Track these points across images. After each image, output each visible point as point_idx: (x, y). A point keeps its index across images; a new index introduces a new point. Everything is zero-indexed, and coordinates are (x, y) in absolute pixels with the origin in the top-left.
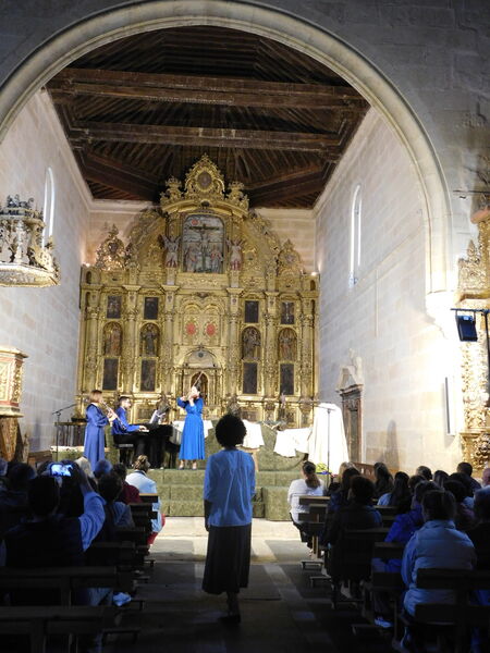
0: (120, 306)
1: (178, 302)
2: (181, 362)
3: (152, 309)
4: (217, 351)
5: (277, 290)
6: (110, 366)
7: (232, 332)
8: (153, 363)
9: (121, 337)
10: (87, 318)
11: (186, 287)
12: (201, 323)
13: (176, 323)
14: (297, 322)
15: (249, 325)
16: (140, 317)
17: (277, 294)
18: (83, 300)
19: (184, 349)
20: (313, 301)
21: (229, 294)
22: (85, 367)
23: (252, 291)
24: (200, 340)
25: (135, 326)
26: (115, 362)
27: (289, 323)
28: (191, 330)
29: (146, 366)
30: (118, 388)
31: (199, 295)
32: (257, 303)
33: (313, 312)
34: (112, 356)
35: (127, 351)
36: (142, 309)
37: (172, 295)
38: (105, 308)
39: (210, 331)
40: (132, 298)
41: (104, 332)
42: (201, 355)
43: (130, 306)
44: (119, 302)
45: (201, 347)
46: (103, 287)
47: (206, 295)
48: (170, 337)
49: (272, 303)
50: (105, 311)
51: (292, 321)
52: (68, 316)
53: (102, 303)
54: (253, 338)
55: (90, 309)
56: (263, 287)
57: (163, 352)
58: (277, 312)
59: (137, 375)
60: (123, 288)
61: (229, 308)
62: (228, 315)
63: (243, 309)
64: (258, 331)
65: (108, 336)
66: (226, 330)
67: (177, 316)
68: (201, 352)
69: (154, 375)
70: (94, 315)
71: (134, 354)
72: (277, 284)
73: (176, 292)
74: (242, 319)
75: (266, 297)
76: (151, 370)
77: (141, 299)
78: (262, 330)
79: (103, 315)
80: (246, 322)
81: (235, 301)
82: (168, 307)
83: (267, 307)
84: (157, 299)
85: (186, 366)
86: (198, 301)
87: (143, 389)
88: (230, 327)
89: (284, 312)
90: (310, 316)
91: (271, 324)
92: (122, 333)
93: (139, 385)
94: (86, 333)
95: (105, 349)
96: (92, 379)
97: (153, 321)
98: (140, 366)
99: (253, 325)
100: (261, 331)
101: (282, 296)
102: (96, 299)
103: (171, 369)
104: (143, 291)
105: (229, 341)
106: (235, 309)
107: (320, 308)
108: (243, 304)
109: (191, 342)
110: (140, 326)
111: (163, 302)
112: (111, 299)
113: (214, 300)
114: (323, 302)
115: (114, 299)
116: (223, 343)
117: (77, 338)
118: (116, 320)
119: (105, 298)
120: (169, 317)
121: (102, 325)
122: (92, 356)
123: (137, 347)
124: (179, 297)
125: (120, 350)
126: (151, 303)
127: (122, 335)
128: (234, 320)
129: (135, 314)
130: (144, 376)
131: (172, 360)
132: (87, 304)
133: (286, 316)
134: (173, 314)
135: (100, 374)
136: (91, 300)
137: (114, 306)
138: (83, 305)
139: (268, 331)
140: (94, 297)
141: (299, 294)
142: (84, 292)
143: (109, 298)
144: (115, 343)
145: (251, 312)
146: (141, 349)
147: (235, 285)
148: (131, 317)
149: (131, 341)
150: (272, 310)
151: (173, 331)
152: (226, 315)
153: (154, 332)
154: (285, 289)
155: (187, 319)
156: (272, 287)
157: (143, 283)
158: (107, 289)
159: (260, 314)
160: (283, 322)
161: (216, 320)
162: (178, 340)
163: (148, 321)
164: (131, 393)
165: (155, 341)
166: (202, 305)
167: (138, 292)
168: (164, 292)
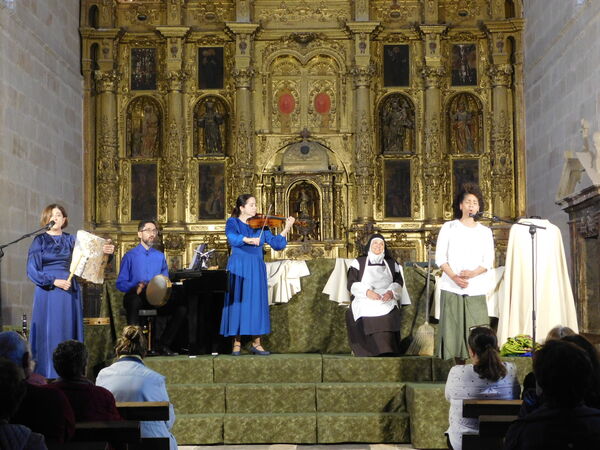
0: (154, 65)
1: (259, 55)
2: (270, 164)
3: (213, 69)
4: (336, 142)
5: (441, 22)
6: (142, 177)
7: (359, 106)
8: (220, 168)
9: (159, 123)
10: (95, 91)
11: (271, 25)
12: (304, 91)
13: (258, 95)
14: (483, 80)
15: (391, 90)
16: (192, 84)
17: (441, 29)
18: (87, 58)
19: (274, 141)
20: (511, 40)
21: (351, 34)
22: (97, 180)
23: (395, 27)
24: (303, 122)
25: (184, 101)
26: (152, 168)
27: (467, 83)
28: (286, 106)
29: (207, 175)
30: (160, 217)
31: (296, 38)
32: (405, 50)
33: (512, 60)
34: (146, 158)
35: (172, 149)
36: (195, 69)
37: (247, 42)
38: (127, 71)
39: (322, 105)
40: (174, 51)
41: (129, 116)
42: (305, 150)
43: (173, 65)
44: (153, 60)
45: (305, 135)
46: (122, 33)
47: (311, 38)
48: (246, 119)
49: (433, 46)
50: (127, 76)
51: (472, 80)
52: (55, 87)
53: (122, 63)
54: (401, 115)
55: (99, 73)
56: (414, 18)
57: (237, 148)
58: (444, 64)
59: (191, 192)
60: (158, 32)
61: (354, 61)
62: (352, 73)
63: (380, 62)
64: (410, 102)
65: (137, 123)
66: (349, 103)
67: (258, 80)
68: (304, 144)
69: (222, 189)
70: (108, 86)
71: (184, 155)
72: (441, 11)
73: (255, 35)
74: (380, 80)
75: (421, 36)
76: (217, 180)
77: (192, 51)
78: (417, 99)
79: (125, 85)
80: (387, 84)
81: (363, 46)
82: (241, 62)
83: (424, 54)
84: (220, 51)
85: (279, 171)
86: (295, 51)
87: (204, 215)
88: (356, 97)
89: (458, 64)
90: (505, 67)
91: (432, 86)
92: (160, 117)
93: (196, 210)
94: (96, 119)
95: (133, 146)
96: (111, 202)
97: (216, 92)
98: (196, 175)
99: (400, 90)
100: (415, 100)
101: (453, 33)
102: (110, 55)
103: (252, 177)
104: (195, 37)
105: (355, 123)
106: (363, 62)
107: (524, 51)
108: (380, 51)
109: (286, 128)
110: (193, 101)
111: (232, 55)
112: (137, 55)
113: (325, 47)
114: (530, 40)
115: (143, 54)
116: (346, 126)
117: (80, 129)
118: (148, 93)
119: (125, 53)
120: (243, 82)
121: (124, 102)
122: (109, 159)
123: (189, 141)
124: (260, 45)
125: (159, 147)
126: (209, 58)
127: (161, 119)
128: (362, 84)
129: (182, 80)
130: (204, 193)
131: (251, 162)
132: (95, 66)
133: (461, 69)
134: (251, 75)
135: (126, 192)
136: (101, 59)
137: (143, 68)
138: (87, 67)
139: (427, 100)
140: (105, 51)
141: (483, 27)
142: (88, 44)
143: (134, 53)
144: (150, 135)
145: (395, 65)
146: (196, 144)
147: (362, 16)
148: (175, 86)
149: (178, 129)
150: (434, 60)
151: (253, 109)
152: (348, 73)
153: (219, 112)
154: (458, 20)
155: (277, 84)
156: (432, 17)
157: (195, 23)
158: (129, 37)
159: (413, 69)
160: (456, 82)
161: (332, 85)
162: (262, 124)
163: (206, 92)
164: (183, 224)
165: (222, 129)
166: (303, 58)
167: (186, 38)
168: (233, 36)
